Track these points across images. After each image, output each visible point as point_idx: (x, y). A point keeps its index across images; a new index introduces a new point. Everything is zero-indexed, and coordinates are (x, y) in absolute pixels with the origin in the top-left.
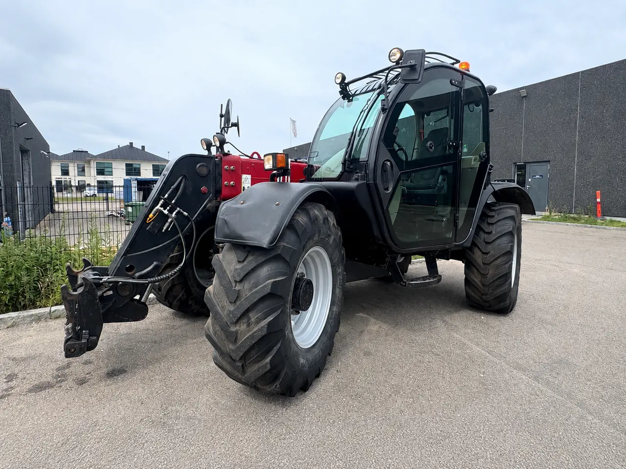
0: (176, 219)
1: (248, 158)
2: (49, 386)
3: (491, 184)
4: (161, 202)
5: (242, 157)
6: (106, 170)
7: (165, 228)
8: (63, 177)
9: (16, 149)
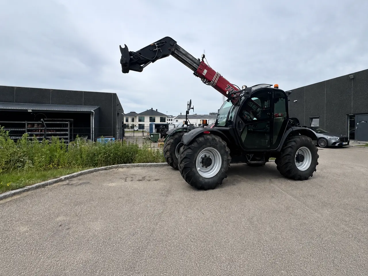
3: (292, 128)
6: (142, 119)
8: (127, 122)
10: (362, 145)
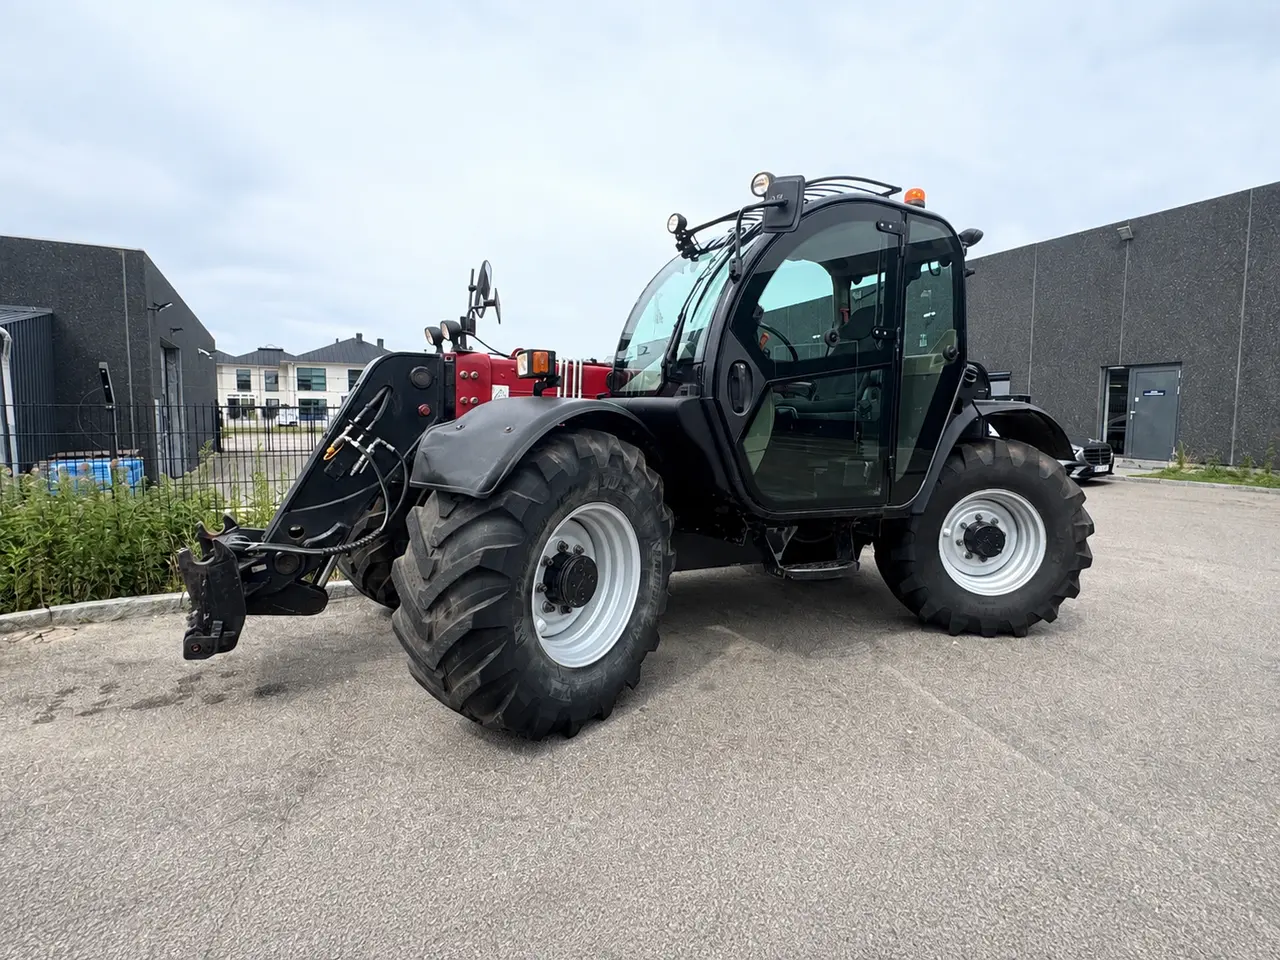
0: (374, 456)
1: (506, 359)
2: (165, 701)
3: (973, 403)
4: (349, 428)
5: (492, 357)
6: (314, 381)
7: (356, 468)
8: (241, 393)
9: (153, 346)
10: (1150, 472)
